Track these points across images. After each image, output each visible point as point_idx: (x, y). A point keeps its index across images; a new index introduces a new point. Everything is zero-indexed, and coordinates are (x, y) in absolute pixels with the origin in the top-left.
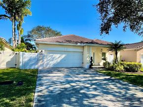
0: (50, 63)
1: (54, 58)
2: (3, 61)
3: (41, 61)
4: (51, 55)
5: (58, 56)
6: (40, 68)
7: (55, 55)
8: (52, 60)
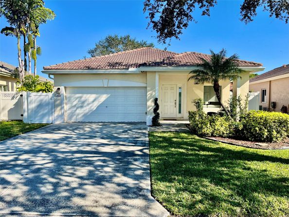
0: (78, 111)
1: (83, 102)
2: (3, 109)
3: (59, 108)
4: (78, 95)
5: (91, 97)
6: (57, 122)
7: (85, 97)
8: (82, 107)
